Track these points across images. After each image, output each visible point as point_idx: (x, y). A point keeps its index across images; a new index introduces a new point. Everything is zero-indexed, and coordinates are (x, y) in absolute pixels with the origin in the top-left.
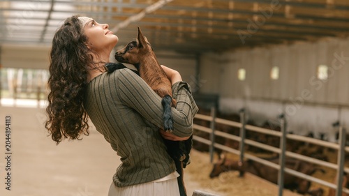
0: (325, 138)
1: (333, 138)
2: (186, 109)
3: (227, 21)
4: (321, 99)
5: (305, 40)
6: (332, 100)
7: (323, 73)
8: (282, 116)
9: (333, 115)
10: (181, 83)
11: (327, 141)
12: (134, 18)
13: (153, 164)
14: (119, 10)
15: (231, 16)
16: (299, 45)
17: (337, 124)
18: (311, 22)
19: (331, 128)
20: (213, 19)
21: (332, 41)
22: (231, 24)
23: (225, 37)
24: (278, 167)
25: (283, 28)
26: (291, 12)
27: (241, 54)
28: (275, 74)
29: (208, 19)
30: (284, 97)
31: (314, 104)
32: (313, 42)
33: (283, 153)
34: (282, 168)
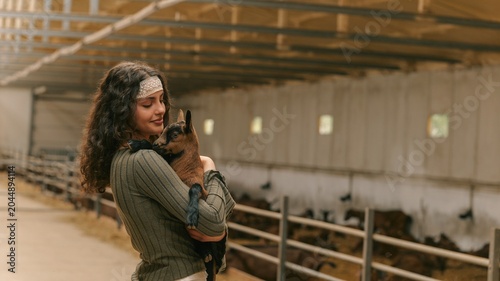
0: (330, 217)
1: (340, 218)
2: (217, 202)
3: (194, 53)
4: (324, 163)
5: (301, 79)
6: (340, 164)
7: (326, 125)
8: (267, 186)
9: (342, 185)
10: (212, 172)
11: (333, 222)
12: (65, 51)
13: (172, 262)
14: (45, 40)
15: (197, 48)
16: (292, 87)
17: (347, 198)
18: (310, 55)
19: (339, 203)
20: (171, 52)
21: (341, 81)
22: (197, 58)
23: (186, 75)
24: (276, 260)
25: (269, 63)
26: (285, 42)
27: (208, 98)
28: (257, 127)
29: (165, 51)
30: (269, 159)
31: (315, 169)
32: (313, 82)
33: (284, 242)
34: (283, 261)
